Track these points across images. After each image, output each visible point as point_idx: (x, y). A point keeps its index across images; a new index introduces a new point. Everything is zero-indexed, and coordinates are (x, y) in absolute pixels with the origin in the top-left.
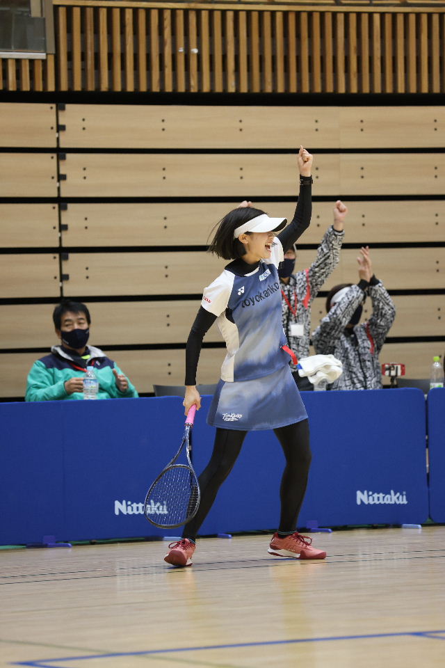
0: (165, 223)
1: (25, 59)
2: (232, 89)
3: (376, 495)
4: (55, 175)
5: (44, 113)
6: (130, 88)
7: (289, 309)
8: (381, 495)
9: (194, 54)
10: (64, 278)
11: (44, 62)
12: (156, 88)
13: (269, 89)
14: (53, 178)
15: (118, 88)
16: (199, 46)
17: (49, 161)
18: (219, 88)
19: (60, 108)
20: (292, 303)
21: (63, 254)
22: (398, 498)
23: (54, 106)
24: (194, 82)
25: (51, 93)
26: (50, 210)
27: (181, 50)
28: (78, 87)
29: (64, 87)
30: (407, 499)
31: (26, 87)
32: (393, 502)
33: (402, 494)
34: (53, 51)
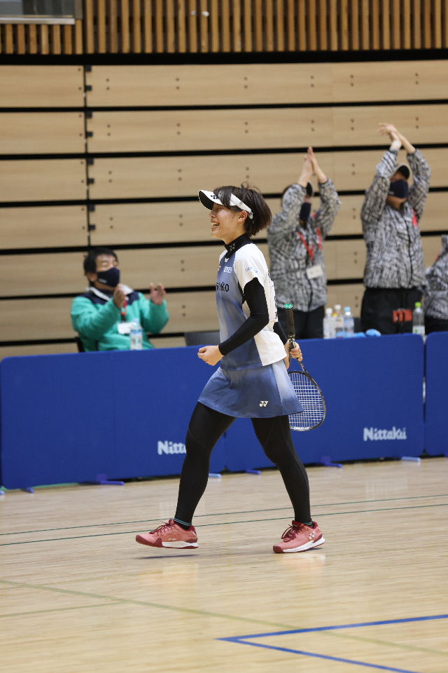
0: (179, 175)
1: (56, 25)
2: (238, 49)
3: (380, 432)
4: (83, 132)
5: (72, 74)
6: (149, 50)
7: (308, 252)
8: (385, 432)
9: (204, 16)
10: (91, 228)
11: (73, 27)
12: (171, 50)
13: (270, 48)
14: (81, 135)
15: (138, 50)
16: (209, 10)
17: (77, 119)
18: (226, 49)
19: (88, 70)
20: (310, 247)
21: (91, 206)
22: (399, 434)
23: (81, 67)
24: (204, 43)
25: (79, 56)
26: (79, 164)
27: (193, 13)
28: (102, 50)
29: (90, 50)
30: (407, 435)
31: (57, 51)
32: (394, 438)
33: (402, 430)
34: (81, 16)
